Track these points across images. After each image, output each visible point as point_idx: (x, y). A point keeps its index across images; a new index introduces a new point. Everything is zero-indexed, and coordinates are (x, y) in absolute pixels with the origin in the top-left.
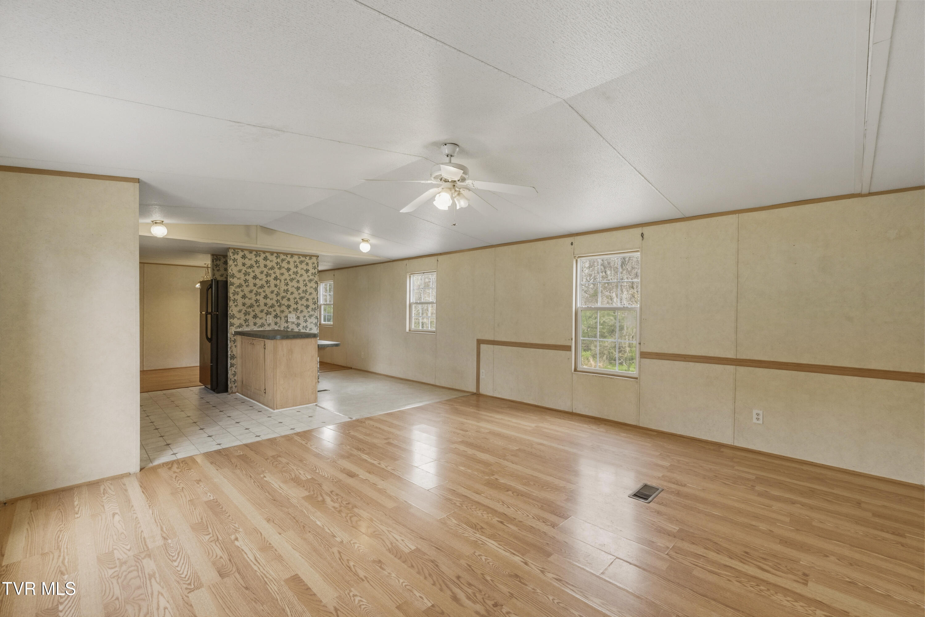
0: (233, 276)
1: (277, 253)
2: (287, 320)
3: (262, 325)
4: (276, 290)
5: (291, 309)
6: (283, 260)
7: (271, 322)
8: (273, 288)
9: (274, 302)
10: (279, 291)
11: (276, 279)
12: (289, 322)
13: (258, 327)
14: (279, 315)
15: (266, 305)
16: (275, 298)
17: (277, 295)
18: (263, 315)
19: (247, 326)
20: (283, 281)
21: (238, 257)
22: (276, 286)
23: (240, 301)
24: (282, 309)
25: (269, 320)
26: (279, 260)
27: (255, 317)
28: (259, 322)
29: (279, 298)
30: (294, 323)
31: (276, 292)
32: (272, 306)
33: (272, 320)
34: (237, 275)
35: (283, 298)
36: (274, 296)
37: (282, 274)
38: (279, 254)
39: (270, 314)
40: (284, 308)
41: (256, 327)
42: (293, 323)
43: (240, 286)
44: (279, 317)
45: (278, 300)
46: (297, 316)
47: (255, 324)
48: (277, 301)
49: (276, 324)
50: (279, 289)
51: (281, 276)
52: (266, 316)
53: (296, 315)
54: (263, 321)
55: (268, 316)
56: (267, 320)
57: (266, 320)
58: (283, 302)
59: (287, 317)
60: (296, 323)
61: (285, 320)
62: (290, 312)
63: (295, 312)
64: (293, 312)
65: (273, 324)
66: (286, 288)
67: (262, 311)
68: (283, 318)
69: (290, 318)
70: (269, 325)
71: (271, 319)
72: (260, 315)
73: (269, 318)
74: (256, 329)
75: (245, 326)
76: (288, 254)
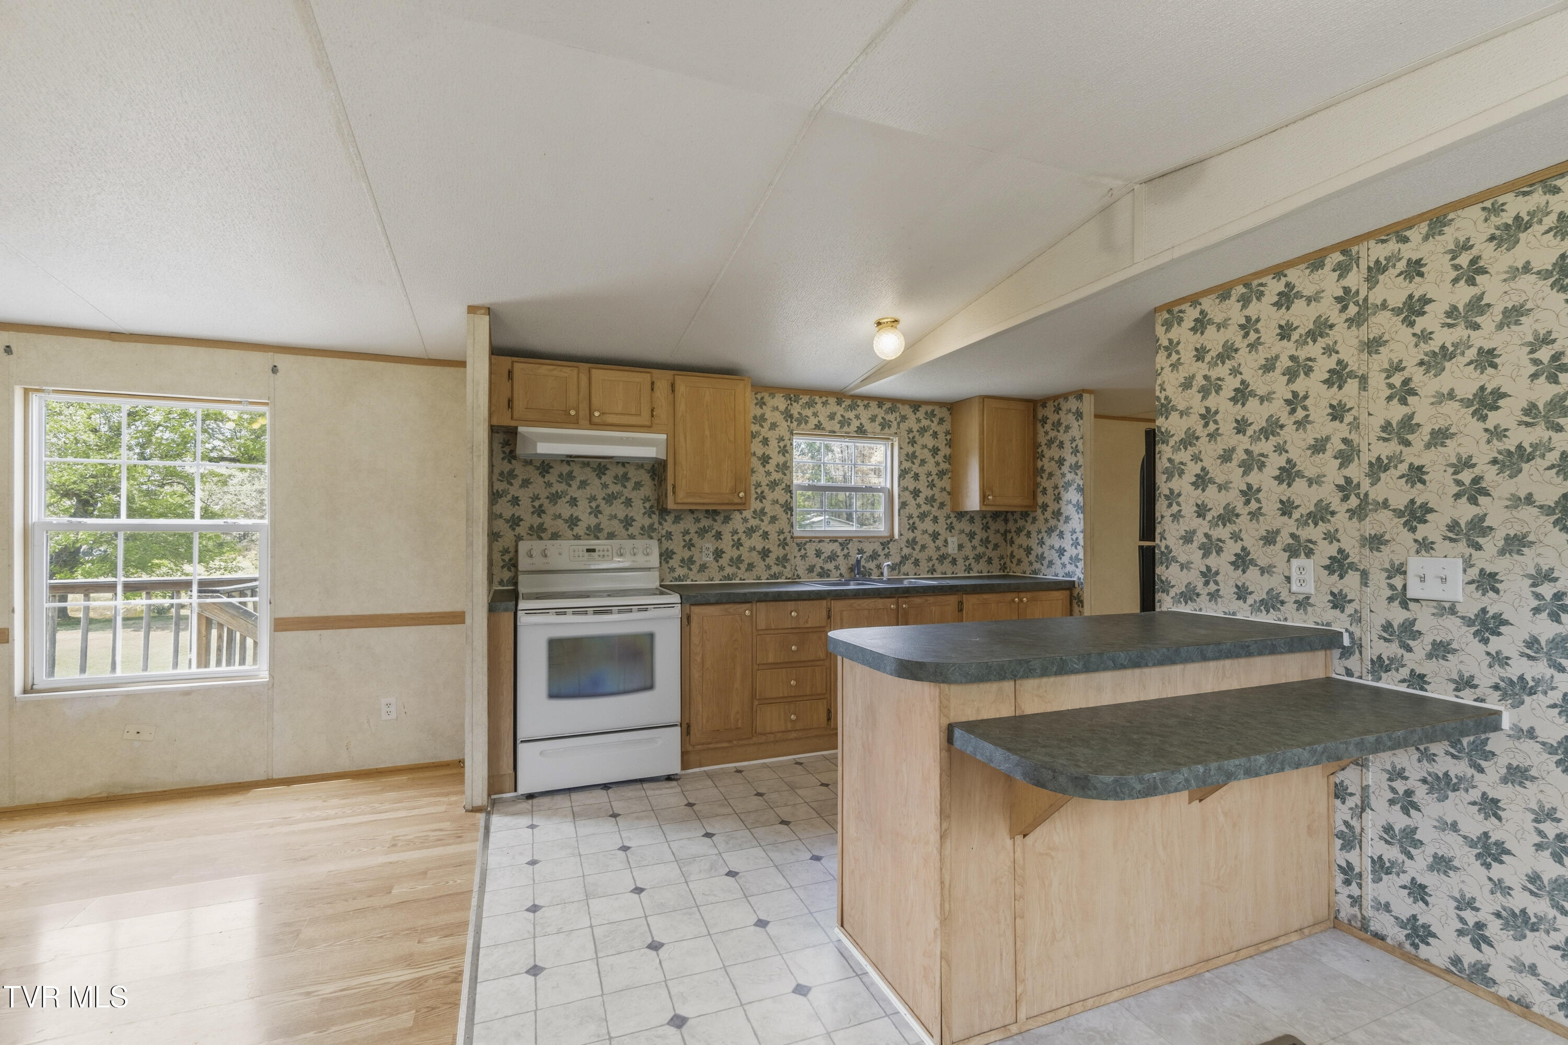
0: (1166, 408)
1: (1344, 248)
2: (1405, 586)
3: (1272, 602)
4: (1339, 431)
5: (1432, 529)
6: (1377, 270)
7: (1309, 588)
8: (1322, 425)
9: (1328, 493)
10: (1354, 436)
11: (1337, 377)
12: (1417, 601)
13: (1255, 608)
14: (1354, 558)
15: (1287, 508)
16: (1334, 474)
17: (1345, 458)
18: (1275, 555)
19: (1214, 596)
20: (1377, 381)
21: (1182, 333)
22: (1337, 412)
23: (1190, 496)
24: (1370, 527)
25: (1302, 582)
26: (1354, 279)
27: (1242, 561)
28: (1259, 584)
29: (1356, 471)
30: (1452, 610)
31: (1336, 445)
32: (1321, 514)
33: (1317, 581)
34: (1180, 400)
35: (1378, 468)
36: (1328, 465)
37: (1373, 345)
38: (1354, 249)
39: (1309, 553)
40: (1382, 522)
41: (1246, 607)
42: (1448, 609)
43: (1189, 439)
44: (1352, 566)
45: (1348, 480)
46: (1474, 573)
47: (1242, 593)
48: (1346, 488)
49: (1338, 601)
50: (1355, 425)
51: (1365, 356)
52: (1289, 561)
53: (1468, 564)
54: (1275, 581)
55: (1295, 562)
56: (1293, 580)
57: (1288, 579)
58: (1377, 493)
59: (1400, 570)
60: (1471, 610)
61: (1392, 587)
62: (1425, 546)
63: (1462, 547)
64: (1442, 546)
65: (1321, 600)
66: (1397, 412)
67: (1270, 539)
68: (1378, 578)
69: (1423, 579)
70: (1303, 603)
71: (1310, 576)
72: (1260, 555)
73: (1301, 569)
74: (1244, 612)
75: (1204, 598)
76: (1410, 223)
